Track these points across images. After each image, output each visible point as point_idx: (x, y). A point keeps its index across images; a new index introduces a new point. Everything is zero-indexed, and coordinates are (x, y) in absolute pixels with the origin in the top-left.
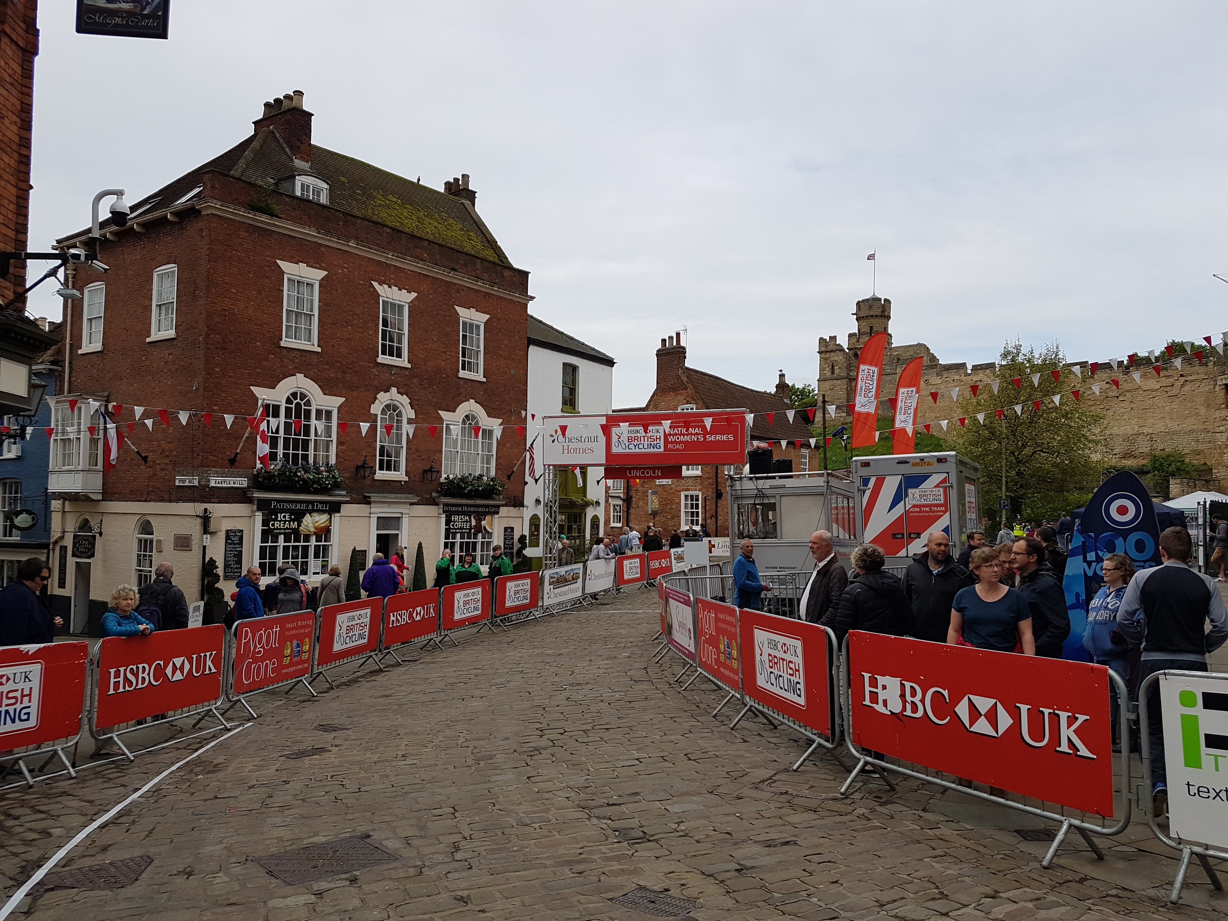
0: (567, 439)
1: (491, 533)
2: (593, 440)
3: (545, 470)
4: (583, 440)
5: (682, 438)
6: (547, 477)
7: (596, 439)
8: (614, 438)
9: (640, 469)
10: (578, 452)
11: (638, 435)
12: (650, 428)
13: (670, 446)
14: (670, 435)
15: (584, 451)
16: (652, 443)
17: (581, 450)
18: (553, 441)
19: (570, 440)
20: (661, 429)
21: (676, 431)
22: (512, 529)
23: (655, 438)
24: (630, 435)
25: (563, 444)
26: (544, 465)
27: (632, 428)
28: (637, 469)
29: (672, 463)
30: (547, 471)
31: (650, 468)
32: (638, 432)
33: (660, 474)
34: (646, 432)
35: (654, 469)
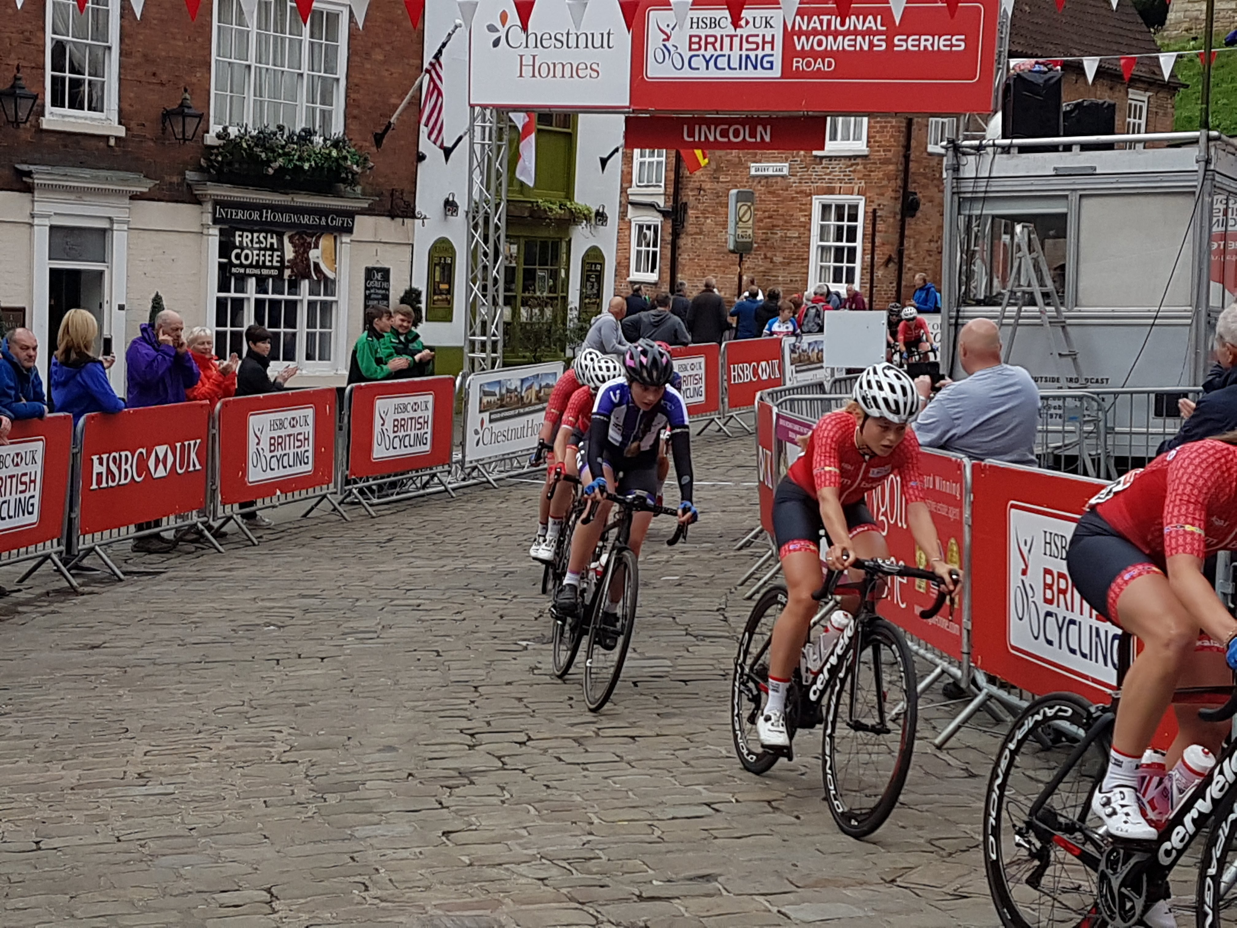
0: (532, 38)
1: (334, 282)
2: (597, 43)
3: (473, 119)
4: (572, 43)
5: (829, 43)
6: (478, 139)
7: (606, 40)
8: (654, 40)
9: (717, 122)
10: (559, 73)
11: (717, 32)
12: (746, 14)
13: (798, 64)
14: (800, 33)
15: (576, 72)
16: (752, 55)
17: (568, 68)
18: (496, 43)
19: (540, 42)
20: (776, 16)
21: (815, 23)
22: (385, 273)
23: (759, 40)
24: (695, 31)
25: (522, 51)
26: (472, 107)
27: (701, 14)
28: (709, 122)
29: (803, 108)
30: (478, 123)
31: (743, 122)
32: (715, 23)
33: (767, 139)
34: (736, 24)
35: (752, 123)
